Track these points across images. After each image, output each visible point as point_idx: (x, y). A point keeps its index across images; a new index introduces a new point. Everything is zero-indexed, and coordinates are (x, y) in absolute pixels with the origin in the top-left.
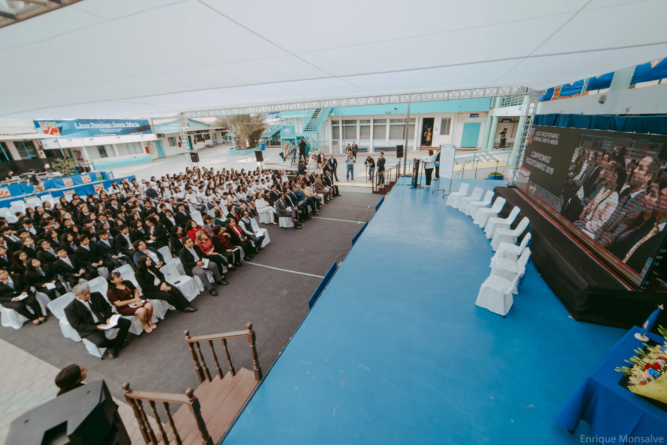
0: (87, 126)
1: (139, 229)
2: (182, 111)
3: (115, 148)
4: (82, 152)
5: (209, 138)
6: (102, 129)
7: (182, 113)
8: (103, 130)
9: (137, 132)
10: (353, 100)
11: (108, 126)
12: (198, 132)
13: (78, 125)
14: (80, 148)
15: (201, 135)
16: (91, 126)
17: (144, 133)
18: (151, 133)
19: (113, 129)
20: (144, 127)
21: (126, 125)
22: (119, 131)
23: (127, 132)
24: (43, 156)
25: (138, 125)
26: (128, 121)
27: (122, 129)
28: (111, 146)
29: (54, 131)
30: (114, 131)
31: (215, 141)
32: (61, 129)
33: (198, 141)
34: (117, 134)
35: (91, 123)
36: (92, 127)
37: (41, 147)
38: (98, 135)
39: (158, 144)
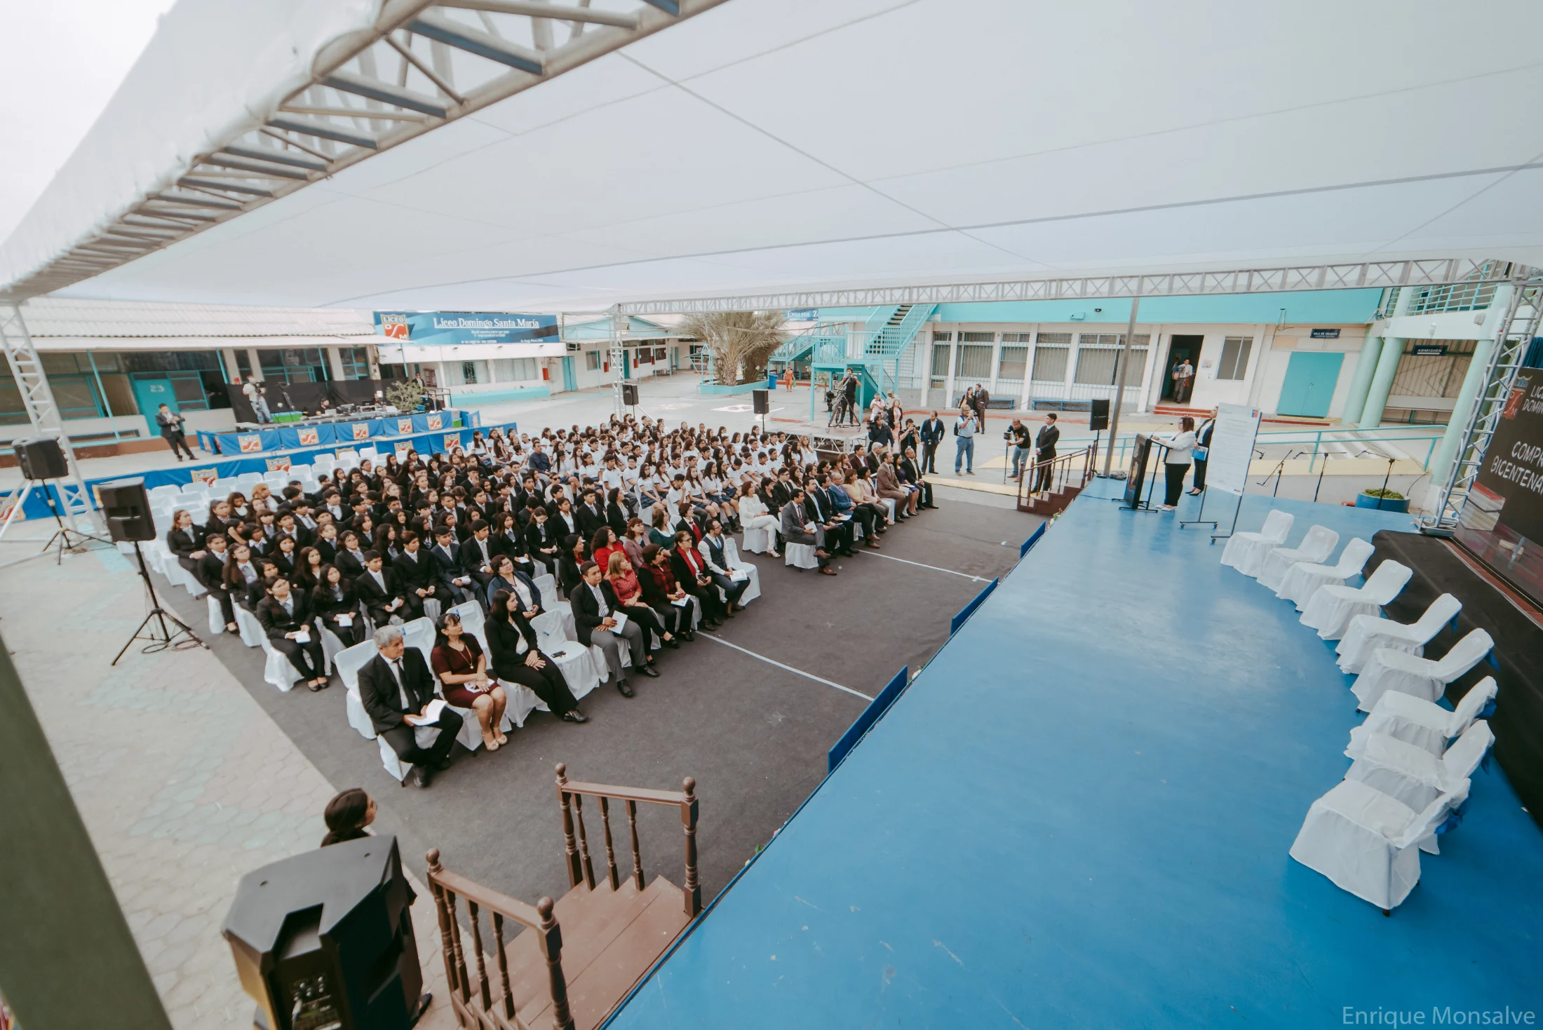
0: (451, 324)
1: (507, 532)
2: (619, 302)
3: (491, 367)
4: (436, 372)
5: (664, 357)
6: (475, 330)
7: (619, 305)
8: (478, 332)
9: (534, 338)
10: (989, 288)
11: (487, 325)
12: (644, 343)
13: (439, 322)
14: (436, 363)
15: (649, 349)
16: (458, 325)
17: (545, 342)
18: (558, 341)
19: (493, 332)
20: (547, 328)
21: (517, 325)
22: (504, 335)
23: (516, 337)
24: (377, 376)
25: (536, 326)
26: (521, 317)
27: (508, 332)
28: (486, 362)
29: (401, 331)
30: (494, 336)
31: (674, 364)
32: (411, 327)
33: (643, 361)
34: (499, 340)
35: (460, 319)
36: (461, 327)
37: (376, 359)
38: (467, 342)
39: (566, 363)
